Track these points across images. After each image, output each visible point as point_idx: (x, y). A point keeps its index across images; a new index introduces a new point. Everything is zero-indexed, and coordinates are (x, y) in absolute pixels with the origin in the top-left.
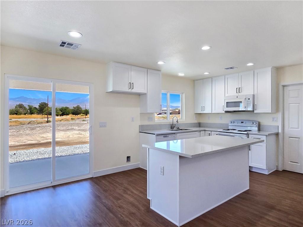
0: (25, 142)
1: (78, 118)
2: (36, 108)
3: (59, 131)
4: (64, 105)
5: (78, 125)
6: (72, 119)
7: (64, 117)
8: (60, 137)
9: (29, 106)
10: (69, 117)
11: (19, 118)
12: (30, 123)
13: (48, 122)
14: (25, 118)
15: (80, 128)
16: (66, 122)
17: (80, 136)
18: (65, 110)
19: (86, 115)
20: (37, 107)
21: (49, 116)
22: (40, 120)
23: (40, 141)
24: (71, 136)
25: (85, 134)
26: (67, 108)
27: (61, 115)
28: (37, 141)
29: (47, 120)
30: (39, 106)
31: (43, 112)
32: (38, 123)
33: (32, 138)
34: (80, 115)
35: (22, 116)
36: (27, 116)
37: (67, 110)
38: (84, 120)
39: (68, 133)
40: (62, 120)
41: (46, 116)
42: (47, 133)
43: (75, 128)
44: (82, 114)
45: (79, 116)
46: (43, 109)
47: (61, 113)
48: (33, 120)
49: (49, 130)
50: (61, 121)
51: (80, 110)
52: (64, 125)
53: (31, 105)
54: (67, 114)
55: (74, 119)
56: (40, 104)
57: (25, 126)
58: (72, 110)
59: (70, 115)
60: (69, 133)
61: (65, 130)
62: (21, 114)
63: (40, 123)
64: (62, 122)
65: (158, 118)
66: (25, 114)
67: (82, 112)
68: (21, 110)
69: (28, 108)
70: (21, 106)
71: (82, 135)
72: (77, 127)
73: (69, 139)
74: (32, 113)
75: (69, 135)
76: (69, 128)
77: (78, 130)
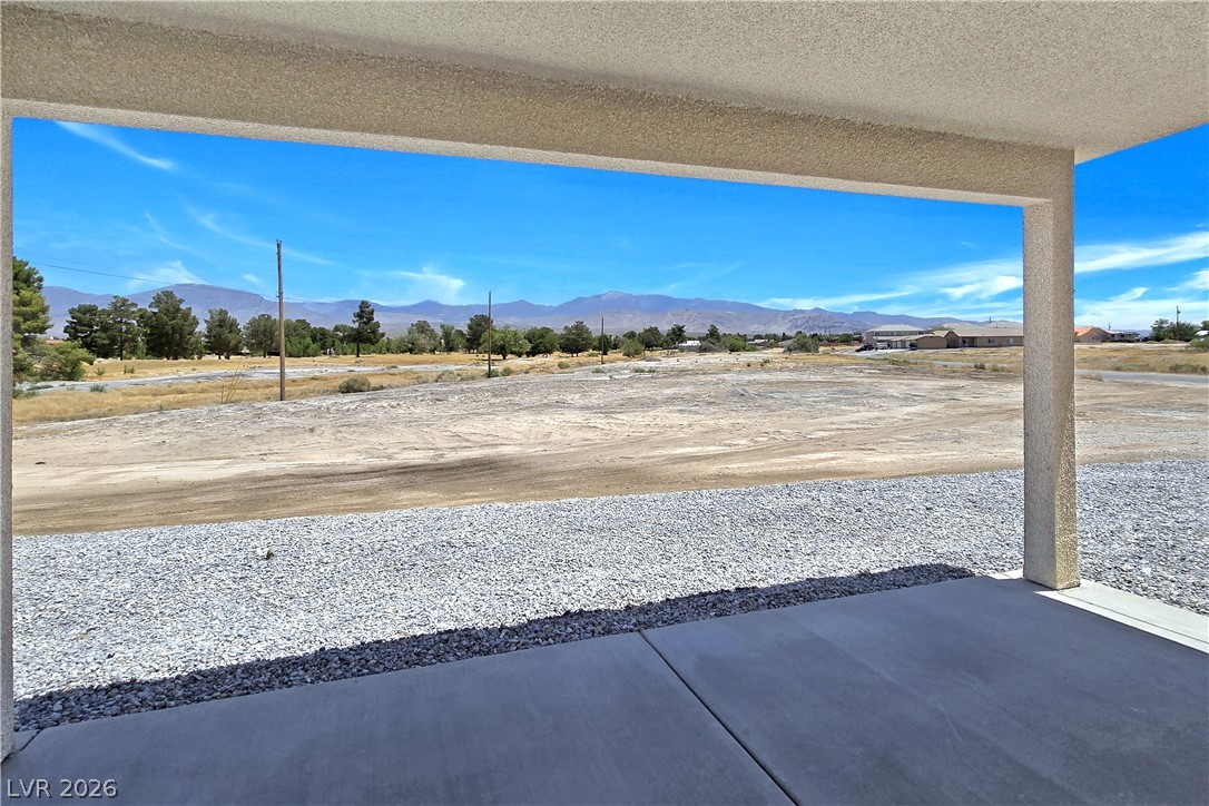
0: (390, 457)
1: (580, 364)
2: (461, 332)
3: (517, 411)
4: (538, 323)
5: (580, 386)
6: (561, 366)
7: (539, 359)
8: (516, 436)
9: (442, 327)
10: (554, 359)
11: (417, 363)
12: (440, 377)
13: (489, 375)
14: (433, 362)
15: (586, 402)
16: (542, 377)
17: (590, 435)
18: (542, 336)
19: (605, 354)
20: (465, 330)
21: (493, 357)
22: (471, 369)
23: (442, 456)
24: (556, 437)
25: (607, 427)
26: (547, 330)
27: (528, 354)
28: (432, 453)
29: (487, 368)
30: (470, 327)
31: (480, 345)
32: (462, 380)
33: (422, 438)
34: (586, 353)
35: (426, 356)
36: (438, 356)
37: (548, 337)
38: (597, 371)
39: (547, 419)
40: (533, 368)
41: (486, 357)
42: (477, 418)
43: (569, 398)
44: (591, 351)
45: (582, 357)
46: (480, 336)
47: (530, 346)
48: (452, 368)
49: (486, 404)
50: (527, 373)
51: (585, 336)
52: (537, 387)
53: (447, 323)
54: (548, 351)
55: (567, 367)
56: (471, 319)
57: (422, 389)
58: (562, 336)
59: (556, 353)
60: (549, 421)
61: (537, 407)
62: (422, 351)
63: (468, 379)
64: (531, 375)
65: (870, 361)
66: (433, 351)
67: (590, 344)
68: (423, 340)
69: (440, 332)
70: (422, 328)
71: (598, 432)
72: (577, 397)
73: (552, 450)
74: (450, 348)
75: (547, 429)
76: (550, 397)
77: (583, 408)
